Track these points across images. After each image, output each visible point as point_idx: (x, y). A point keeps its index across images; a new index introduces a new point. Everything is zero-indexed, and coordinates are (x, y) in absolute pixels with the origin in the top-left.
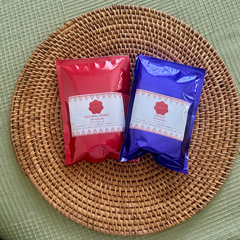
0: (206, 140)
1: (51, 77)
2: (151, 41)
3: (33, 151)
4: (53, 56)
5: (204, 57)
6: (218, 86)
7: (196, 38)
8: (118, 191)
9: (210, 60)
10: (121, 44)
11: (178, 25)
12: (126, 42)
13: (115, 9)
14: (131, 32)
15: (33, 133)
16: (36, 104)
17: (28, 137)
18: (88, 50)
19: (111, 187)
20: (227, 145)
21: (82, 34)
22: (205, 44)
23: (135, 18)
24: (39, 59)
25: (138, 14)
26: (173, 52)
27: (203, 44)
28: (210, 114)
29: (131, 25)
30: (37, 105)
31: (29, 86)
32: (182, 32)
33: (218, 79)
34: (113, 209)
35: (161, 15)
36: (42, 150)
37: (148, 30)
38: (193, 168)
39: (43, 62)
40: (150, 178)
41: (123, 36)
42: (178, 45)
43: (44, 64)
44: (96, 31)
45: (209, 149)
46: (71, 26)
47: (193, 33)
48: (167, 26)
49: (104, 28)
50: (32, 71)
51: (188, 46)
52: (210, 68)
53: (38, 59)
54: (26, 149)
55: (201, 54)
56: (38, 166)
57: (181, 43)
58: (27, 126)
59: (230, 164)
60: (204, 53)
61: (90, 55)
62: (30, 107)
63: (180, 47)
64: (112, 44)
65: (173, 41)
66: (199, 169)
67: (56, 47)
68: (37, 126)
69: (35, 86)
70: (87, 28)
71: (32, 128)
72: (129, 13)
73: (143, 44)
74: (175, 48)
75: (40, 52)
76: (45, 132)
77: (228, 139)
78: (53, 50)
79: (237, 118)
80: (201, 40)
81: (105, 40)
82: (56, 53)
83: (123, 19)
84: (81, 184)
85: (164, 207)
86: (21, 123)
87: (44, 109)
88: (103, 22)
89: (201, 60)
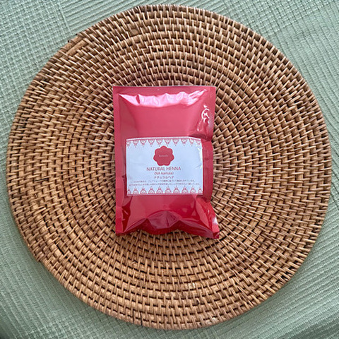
0: (285, 183)
1: (58, 119)
2: (194, 52)
3: (45, 227)
4: (58, 89)
5: (271, 68)
6: (294, 106)
7: (257, 42)
8: (170, 268)
9: (280, 71)
10: (152, 62)
11: (229, 26)
12: (159, 58)
13: (139, 13)
14: (165, 44)
15: (42, 202)
16: (41, 160)
17: (36, 207)
18: (106, 74)
19: (160, 265)
20: (314, 188)
21: (95, 54)
22: (269, 50)
23: (167, 23)
24: (39, 95)
25: (172, 17)
26: (226, 66)
27: (267, 49)
28: (287, 146)
29: (163, 33)
30: (43, 161)
31: (29, 135)
32: (236, 36)
33: (293, 97)
34: (166, 294)
35: (204, 14)
36: (57, 224)
37: (188, 38)
38: (272, 225)
39: (45, 99)
40: (213, 245)
41: (155, 50)
42: (232, 55)
43: (47, 101)
44: (115, 47)
45: (291, 196)
46: (79, 44)
47: (251, 36)
48: (214, 30)
49: (126, 41)
50: (29, 113)
51: (246, 55)
52: (281, 83)
53: (37, 95)
54: (34, 224)
55: (266, 64)
56: (54, 246)
57: (236, 51)
58: (32, 192)
59: (322, 214)
60: (270, 63)
61: (110, 81)
62: (33, 164)
63: (236, 57)
64: (140, 62)
65: (225, 50)
66: (279, 225)
67: (61, 75)
68: (46, 191)
69: (37, 134)
70: (101, 44)
71: (40, 194)
72: (159, 17)
73: (183, 58)
74: (229, 59)
75: (38, 85)
76: (59, 197)
77: (315, 179)
78: (56, 80)
79: (325, 148)
80: (264, 45)
81: (128, 58)
82: (62, 84)
83: (151, 25)
84: (118, 265)
85: (236, 284)
86: (23, 189)
87: (54, 166)
88: (123, 33)
89: (266, 73)
